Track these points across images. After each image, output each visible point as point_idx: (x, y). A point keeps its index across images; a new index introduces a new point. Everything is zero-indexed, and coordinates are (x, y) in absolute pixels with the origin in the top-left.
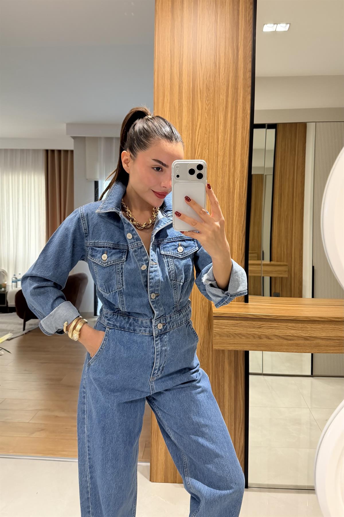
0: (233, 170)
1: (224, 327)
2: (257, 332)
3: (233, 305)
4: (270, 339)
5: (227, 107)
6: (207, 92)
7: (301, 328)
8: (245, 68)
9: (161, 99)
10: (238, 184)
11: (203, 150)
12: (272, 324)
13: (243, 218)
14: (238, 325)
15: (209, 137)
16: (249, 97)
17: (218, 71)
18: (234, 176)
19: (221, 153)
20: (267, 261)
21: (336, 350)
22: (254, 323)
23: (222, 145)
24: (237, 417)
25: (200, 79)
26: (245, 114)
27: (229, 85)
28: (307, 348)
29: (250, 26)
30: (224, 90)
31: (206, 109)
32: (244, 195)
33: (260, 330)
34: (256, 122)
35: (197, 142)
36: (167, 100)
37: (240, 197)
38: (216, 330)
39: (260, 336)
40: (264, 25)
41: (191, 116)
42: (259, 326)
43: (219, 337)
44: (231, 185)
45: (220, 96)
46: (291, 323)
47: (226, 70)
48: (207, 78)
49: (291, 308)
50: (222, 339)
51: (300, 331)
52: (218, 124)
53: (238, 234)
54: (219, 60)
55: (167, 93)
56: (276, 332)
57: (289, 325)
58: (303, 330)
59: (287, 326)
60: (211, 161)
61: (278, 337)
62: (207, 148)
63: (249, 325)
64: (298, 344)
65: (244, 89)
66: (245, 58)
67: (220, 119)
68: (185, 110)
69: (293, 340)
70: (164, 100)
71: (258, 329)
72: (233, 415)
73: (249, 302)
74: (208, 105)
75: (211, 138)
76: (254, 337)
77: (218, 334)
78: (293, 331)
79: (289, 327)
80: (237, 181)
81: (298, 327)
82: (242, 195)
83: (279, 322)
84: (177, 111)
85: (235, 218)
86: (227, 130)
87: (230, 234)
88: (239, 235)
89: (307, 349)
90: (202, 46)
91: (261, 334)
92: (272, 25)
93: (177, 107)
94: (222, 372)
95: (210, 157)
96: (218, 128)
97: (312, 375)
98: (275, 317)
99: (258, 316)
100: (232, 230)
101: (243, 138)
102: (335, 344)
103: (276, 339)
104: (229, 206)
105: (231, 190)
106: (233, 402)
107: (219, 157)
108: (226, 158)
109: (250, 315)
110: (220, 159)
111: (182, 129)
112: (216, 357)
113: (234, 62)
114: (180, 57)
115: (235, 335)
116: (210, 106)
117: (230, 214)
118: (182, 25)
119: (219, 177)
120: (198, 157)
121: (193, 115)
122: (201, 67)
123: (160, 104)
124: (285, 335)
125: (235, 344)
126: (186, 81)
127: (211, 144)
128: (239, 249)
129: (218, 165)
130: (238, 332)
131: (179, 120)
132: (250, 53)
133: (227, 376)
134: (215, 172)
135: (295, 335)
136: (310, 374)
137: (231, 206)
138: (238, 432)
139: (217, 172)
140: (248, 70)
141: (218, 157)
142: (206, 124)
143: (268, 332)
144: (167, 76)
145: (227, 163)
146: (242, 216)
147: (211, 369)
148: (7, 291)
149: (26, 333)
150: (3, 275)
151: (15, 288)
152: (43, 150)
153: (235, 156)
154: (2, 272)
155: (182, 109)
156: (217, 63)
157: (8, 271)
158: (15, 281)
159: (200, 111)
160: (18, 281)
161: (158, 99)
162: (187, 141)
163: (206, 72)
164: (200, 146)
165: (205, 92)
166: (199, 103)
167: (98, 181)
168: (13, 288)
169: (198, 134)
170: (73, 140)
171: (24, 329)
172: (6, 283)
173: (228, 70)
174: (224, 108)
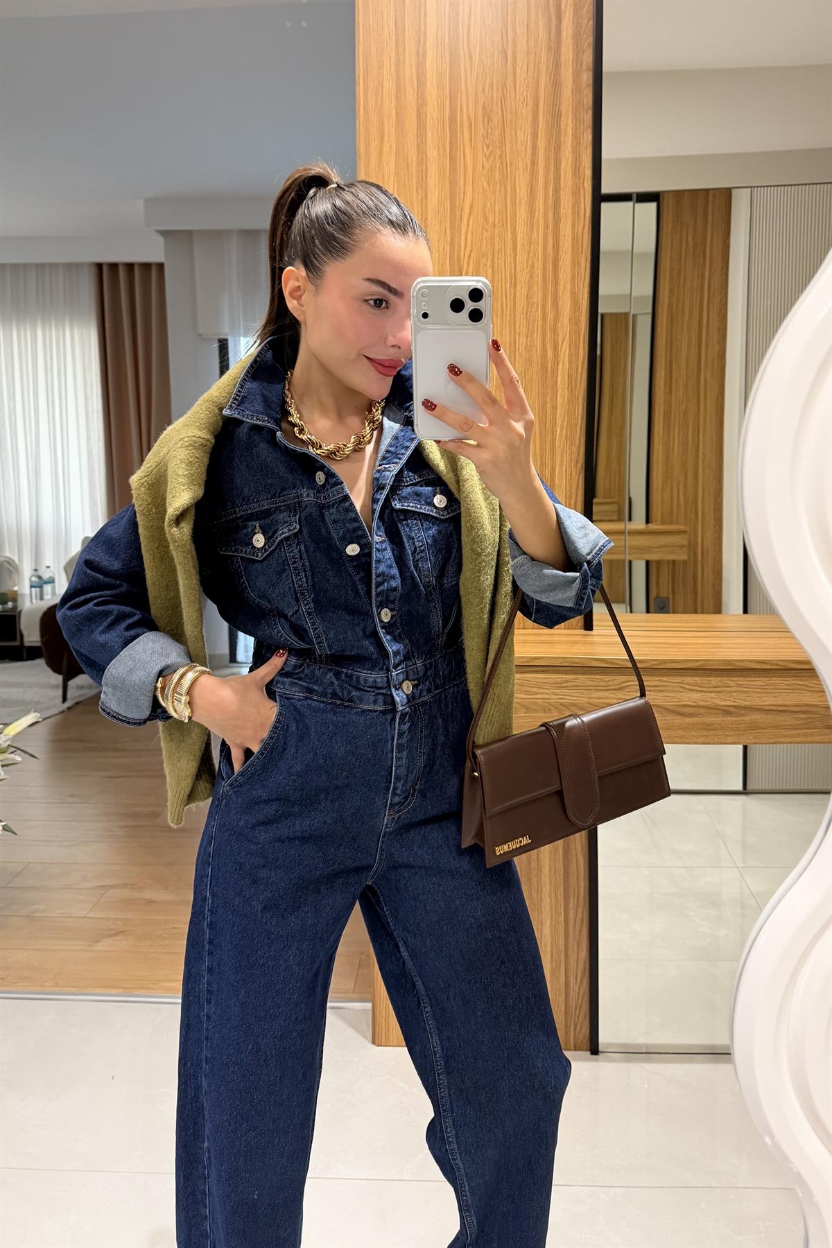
0: (552, 318)
1: (535, 690)
3: (556, 638)
5: (534, 163)
6: (486, 124)
7: (715, 687)
8: (577, 61)
9: (374, 144)
10: (565, 351)
12: (648, 681)
13: (579, 431)
14: (568, 684)
15: (492, 239)
16: (588, 137)
17: (510, 71)
18: (555, 331)
19: (522, 276)
20: (639, 523)
21: (798, 735)
22: (607, 678)
23: (525, 257)
24: (572, 894)
25: (467, 92)
26: (579, 179)
27: (538, 107)
28: (727, 733)
30: (527, 119)
31: (483, 167)
32: (581, 376)
33: (619, 694)
34: (606, 189)
35: (465, 250)
36: (391, 147)
37: (571, 380)
38: (519, 697)
41: (447, 186)
42: (618, 685)
43: (525, 713)
44: (550, 352)
45: (516, 133)
46: (691, 676)
47: (531, 67)
48: (484, 90)
49: (693, 641)
50: (532, 718)
51: (713, 695)
52: (514, 204)
53: (566, 471)
54: (514, 41)
55: (390, 129)
56: (657, 699)
57: (686, 682)
58: (720, 692)
59: (681, 683)
60: (500, 296)
61: (663, 710)
62: (489, 263)
63: (594, 683)
64: (708, 725)
65: (576, 116)
66: (577, 36)
67: (518, 191)
68: (433, 170)
69: (696, 715)
70: (381, 149)
71: (615, 692)
72: (562, 888)
73: (594, 628)
74: (490, 156)
75: (497, 240)
77: (523, 706)
78: (695, 696)
79: (688, 687)
80: (563, 342)
81: (708, 685)
82: (575, 375)
83: (663, 675)
84: (414, 175)
85: (558, 432)
86: (536, 219)
87: (548, 470)
89: (729, 736)
90: (470, 10)
93: (414, 165)
95: (498, 287)
96: (514, 215)
97: (745, 791)
99: (616, 661)
100: (553, 460)
101: (574, 239)
102: (798, 722)
104: (544, 406)
105: (550, 365)
106: (561, 859)
107: (518, 287)
108: (536, 288)
110: (522, 290)
111: (426, 219)
113: (549, 49)
114: (419, 40)
115: (561, 707)
116: (495, 158)
117: (548, 421)
119: (519, 335)
121: (453, 183)
122: (471, 64)
123: (373, 159)
124: (676, 704)
126: (434, 98)
127: (498, 252)
129: (518, 305)
131: (419, 197)
132: (589, 25)
134: (510, 322)
135: (701, 704)
136: (739, 787)
137: (549, 405)
138: (574, 928)
139: (515, 322)
140: (584, 66)
141: (515, 287)
142: (485, 206)
144: (389, 87)
145: (538, 301)
146: (576, 428)
148: (19, 609)
149: (69, 708)
150: (9, 569)
151: (39, 601)
152: (90, 264)
153: (556, 284)
154: (6, 563)
155: (427, 169)
156: (510, 53)
157: (19, 561)
158: (38, 585)
159: (470, 172)
160: (46, 583)
161: (367, 146)
162: (441, 249)
163: (482, 74)
164: (472, 258)
165: (481, 125)
166: (468, 152)
167: (227, 340)
168: (34, 601)
169: (467, 232)
170: (161, 239)
171: (65, 699)
172: (16, 588)
173: (534, 68)
174: (529, 165)
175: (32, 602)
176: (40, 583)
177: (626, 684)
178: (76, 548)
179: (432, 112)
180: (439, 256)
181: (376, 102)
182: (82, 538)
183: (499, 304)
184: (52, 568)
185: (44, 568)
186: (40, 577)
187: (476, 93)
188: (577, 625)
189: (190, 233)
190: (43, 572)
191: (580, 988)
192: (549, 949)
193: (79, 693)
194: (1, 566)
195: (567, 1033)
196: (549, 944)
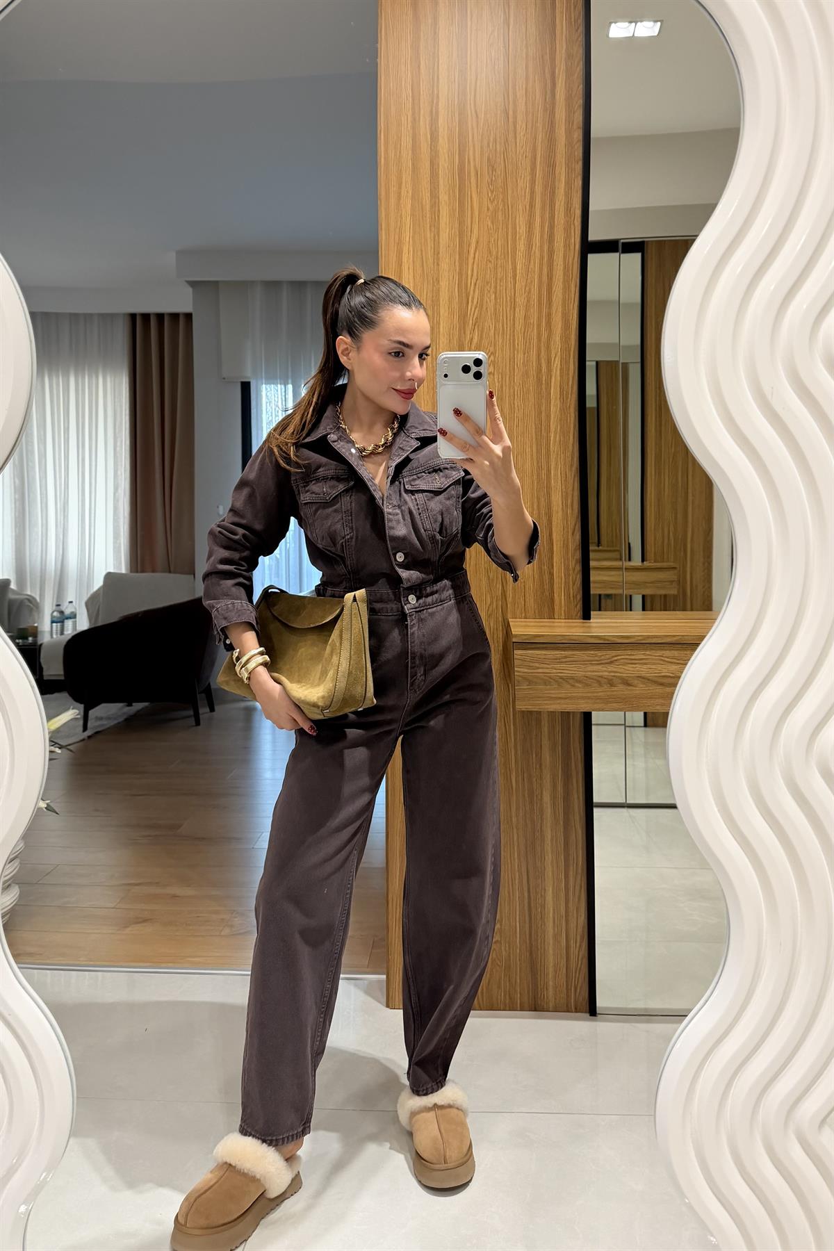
0: (546, 336)
1: (537, 665)
2: (605, 671)
3: (556, 624)
4: (629, 685)
5: (532, 206)
6: (491, 173)
8: (569, 121)
9: (393, 189)
10: (557, 364)
11: (483, 295)
12: (633, 655)
13: (573, 438)
14: (568, 659)
15: (495, 268)
16: (579, 183)
17: (511, 129)
18: (548, 347)
19: (521, 301)
22: (599, 653)
23: (524, 284)
24: (571, 862)
25: (474, 146)
26: (570, 218)
27: (535, 159)
29: (579, 31)
30: (526, 169)
31: (488, 209)
32: (572, 387)
33: (611, 668)
34: (593, 236)
35: (471, 279)
36: (408, 192)
37: (563, 390)
38: (520, 670)
39: (611, 680)
40: (611, 23)
41: (457, 225)
42: (610, 659)
43: (528, 686)
44: (544, 367)
45: (517, 181)
46: (670, 650)
47: (529, 126)
48: (488, 145)
50: (535, 690)
52: (514, 240)
53: (561, 474)
54: (515, 105)
55: (407, 177)
56: (642, 671)
57: (666, 655)
59: (662, 656)
60: (501, 318)
61: (647, 681)
62: (492, 290)
63: (590, 658)
65: (568, 166)
66: (569, 98)
67: (518, 229)
68: (444, 212)
70: (399, 193)
71: (606, 665)
72: (563, 857)
73: (591, 617)
74: (494, 200)
75: (499, 270)
76: (599, 683)
77: (525, 678)
79: (667, 659)
80: (555, 358)
81: (684, 659)
82: (566, 387)
83: (646, 650)
84: (428, 216)
85: (552, 438)
86: (533, 252)
87: (544, 472)
88: (564, 474)
90: (477, 76)
91: (614, 676)
92: (627, 24)
93: (428, 207)
94: (538, 767)
95: (499, 310)
96: (514, 249)
98: (640, 638)
99: (606, 638)
100: (548, 462)
101: (566, 269)
103: (642, 686)
104: (541, 412)
105: (544, 379)
107: (518, 311)
108: (532, 311)
109: (592, 637)
110: (520, 314)
111: (439, 253)
112: (524, 735)
113: (545, 110)
114: (433, 101)
115: (561, 680)
116: (498, 203)
117: (543, 428)
118: (435, 33)
119: (518, 351)
120: (473, 310)
121: (461, 223)
122: (477, 122)
123: (393, 201)
124: (659, 675)
125: (560, 698)
126: (445, 151)
127: (501, 281)
128: (567, 506)
129: (516, 327)
130: (567, 673)
131: (432, 235)
132: (580, 89)
133: (549, 776)
137: (543, 414)
138: (574, 894)
139: (514, 341)
140: (575, 126)
141: (515, 310)
143: (628, 670)
144: (407, 142)
145: (534, 322)
146: (569, 433)
147: (513, 761)
148: (39, 643)
149: (89, 737)
150: (29, 606)
151: (59, 635)
152: (124, 314)
153: (550, 307)
154: (26, 601)
155: (439, 211)
156: (511, 113)
157: (40, 599)
158: (59, 620)
159: (476, 213)
160: (67, 618)
161: (387, 190)
162: (451, 278)
163: (487, 131)
164: (477, 286)
165: (486, 173)
166: (474, 196)
167: (248, 383)
168: (54, 636)
169: (474, 262)
170: (190, 290)
171: (85, 728)
172: (36, 625)
173: (532, 127)
174: (528, 207)
175: (52, 637)
176: (61, 618)
177: (616, 658)
178: (98, 583)
179: (443, 163)
180: (449, 284)
181: (395, 155)
182: (104, 573)
183: (501, 325)
184: (74, 603)
185: (67, 604)
186: (62, 612)
187: (482, 147)
188: (576, 615)
189: (216, 283)
190: (65, 607)
191: (578, 951)
192: (551, 915)
193: (99, 723)
194: (21, 603)
195: (568, 996)
196: (551, 909)
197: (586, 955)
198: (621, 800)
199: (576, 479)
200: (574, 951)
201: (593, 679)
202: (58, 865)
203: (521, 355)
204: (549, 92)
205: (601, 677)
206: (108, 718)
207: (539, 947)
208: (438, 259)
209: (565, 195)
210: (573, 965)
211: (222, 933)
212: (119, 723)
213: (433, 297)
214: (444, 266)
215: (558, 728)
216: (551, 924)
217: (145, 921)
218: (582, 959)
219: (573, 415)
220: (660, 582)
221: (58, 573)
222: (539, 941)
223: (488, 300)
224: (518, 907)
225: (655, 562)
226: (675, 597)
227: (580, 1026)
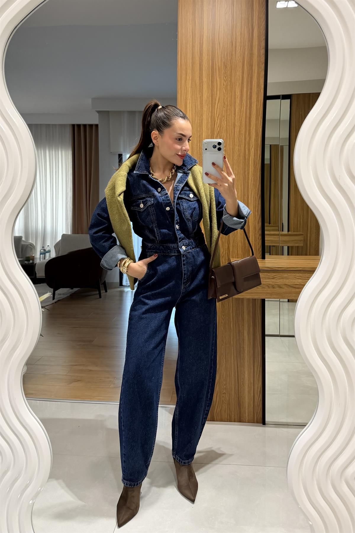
0: (248, 139)
2: (271, 282)
4: (281, 288)
5: (242, 83)
6: (225, 69)
7: (307, 278)
8: (259, 45)
9: (184, 76)
10: (253, 151)
11: (221, 122)
12: (283, 275)
13: (259, 183)
15: (227, 110)
16: (263, 73)
17: (234, 49)
18: (249, 144)
19: (237, 124)
23: (239, 117)
25: (218, 57)
26: (259, 88)
27: (244, 62)
30: (240, 67)
31: (224, 85)
32: (259, 162)
33: (273, 280)
34: (269, 94)
35: (216, 115)
36: (189, 77)
37: (255, 163)
39: (274, 285)
40: (277, 2)
41: (210, 92)
42: (273, 277)
44: (247, 152)
45: (236, 72)
46: (299, 273)
47: (242, 48)
48: (224, 56)
52: (235, 98)
54: (236, 39)
55: (189, 71)
56: (286, 282)
57: (297, 275)
59: (295, 276)
60: (229, 131)
61: (288, 286)
62: (225, 119)
63: (265, 276)
65: (258, 66)
66: (259, 36)
67: (236, 93)
68: (205, 86)
70: (186, 78)
71: (271, 279)
73: (266, 258)
74: (226, 81)
76: (269, 287)
78: (300, 281)
79: (297, 277)
80: (252, 148)
83: (288, 273)
84: (198, 87)
85: (250, 182)
86: (243, 103)
87: (246, 197)
88: (254, 198)
91: (274, 284)
92: (284, 2)
93: (198, 84)
94: (242, 321)
95: (228, 128)
96: (235, 102)
98: (285, 268)
99: (272, 268)
100: (248, 193)
101: (257, 110)
103: (286, 288)
104: (245, 171)
105: (247, 157)
107: (236, 128)
108: (242, 128)
109: (266, 267)
110: (237, 129)
111: (202, 104)
113: (249, 41)
114: (201, 38)
116: (228, 82)
117: (246, 178)
118: (202, 8)
119: (236, 146)
120: (217, 128)
121: (212, 90)
122: (220, 47)
123: (183, 82)
124: (294, 284)
126: (206, 59)
127: (229, 116)
128: (255, 211)
129: (235, 135)
131: (200, 96)
132: (263, 32)
133: (247, 325)
135: (302, 284)
137: (246, 172)
138: (257, 375)
139: (234, 141)
140: (261, 47)
142: (224, 99)
143: (280, 282)
144: (189, 56)
145: (243, 133)
146: (257, 180)
147: (232, 318)
148: (35, 263)
149: (55, 302)
150: (31, 247)
151: (43, 260)
152: (70, 125)
153: (250, 127)
154: (30, 245)
155: (203, 85)
156: (234, 43)
157: (35, 244)
158: (43, 253)
159: (219, 87)
160: (47, 252)
161: (181, 77)
162: (208, 114)
163: (224, 50)
164: (219, 118)
165: (223, 69)
166: (218, 79)
167: (122, 154)
168: (41, 260)
169: (217, 108)
170: (98, 114)
171: (54, 298)
172: (33, 255)
174: (241, 84)
175: (40, 260)
176: (44, 252)
177: (275, 276)
178: (59, 238)
179: (205, 64)
180: (207, 117)
181: (185, 61)
182: (62, 234)
183: (229, 134)
184: (50, 246)
185: (47, 246)
186: (45, 250)
187: (221, 58)
188: (259, 257)
189: (108, 112)
190: (46, 248)
191: (259, 398)
192: (247, 383)
193: (59, 296)
194: (27, 246)
195: (254, 416)
196: (247, 380)
197: (262, 400)
198: (278, 333)
199: (260, 199)
200: (256, 397)
201: (266, 285)
202: (43, 357)
203: (237, 147)
204: (251, 34)
205: (269, 284)
206: (63, 294)
207: (242, 396)
208: (202, 106)
209: (257, 79)
210: (256, 404)
211: (110, 387)
212: (68, 296)
213: (200, 122)
214: (205, 109)
215: (251, 305)
216: (247, 386)
217: (78, 381)
218: (260, 401)
219: (259, 173)
220: (296, 241)
221: (43, 234)
222: (242, 393)
223: (224, 124)
224: (233, 379)
225: (294, 232)
226: (302, 247)
227: (258, 429)
